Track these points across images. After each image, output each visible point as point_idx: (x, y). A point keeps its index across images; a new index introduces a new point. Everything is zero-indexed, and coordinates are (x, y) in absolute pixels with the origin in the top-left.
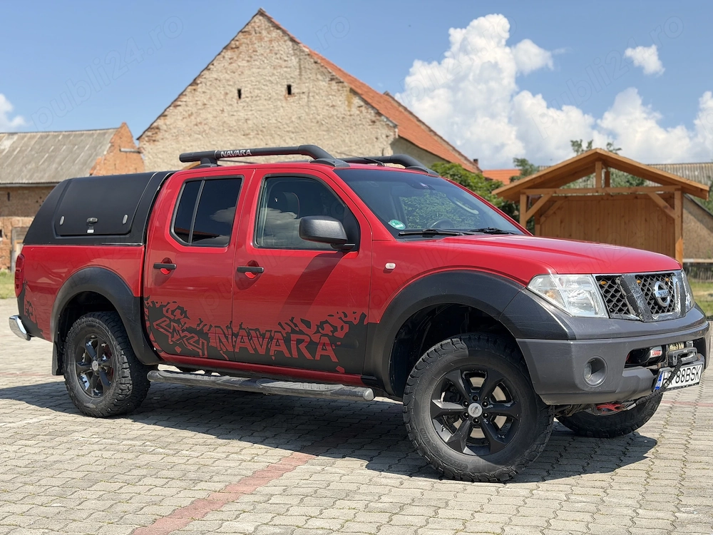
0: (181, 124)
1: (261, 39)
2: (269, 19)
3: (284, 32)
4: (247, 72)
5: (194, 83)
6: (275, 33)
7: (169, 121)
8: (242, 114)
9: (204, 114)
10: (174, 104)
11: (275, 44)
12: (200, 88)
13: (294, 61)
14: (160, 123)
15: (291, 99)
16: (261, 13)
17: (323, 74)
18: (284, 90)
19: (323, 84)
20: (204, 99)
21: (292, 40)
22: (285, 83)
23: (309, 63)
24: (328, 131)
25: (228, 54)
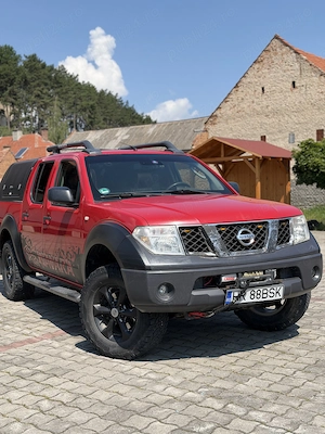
0: (229, 113)
1: (276, 54)
2: (281, 41)
3: (291, 48)
4: (268, 76)
5: (237, 86)
6: (285, 49)
7: (222, 111)
8: (265, 103)
9: (242, 105)
10: (225, 101)
11: (285, 56)
12: (240, 89)
13: (297, 66)
14: (218, 112)
15: (295, 90)
16: (276, 37)
17: (315, 72)
18: (290, 85)
19: (316, 79)
20: (242, 95)
21: (296, 52)
22: (291, 81)
23: (306, 66)
24: (319, 109)
25: (257, 66)
